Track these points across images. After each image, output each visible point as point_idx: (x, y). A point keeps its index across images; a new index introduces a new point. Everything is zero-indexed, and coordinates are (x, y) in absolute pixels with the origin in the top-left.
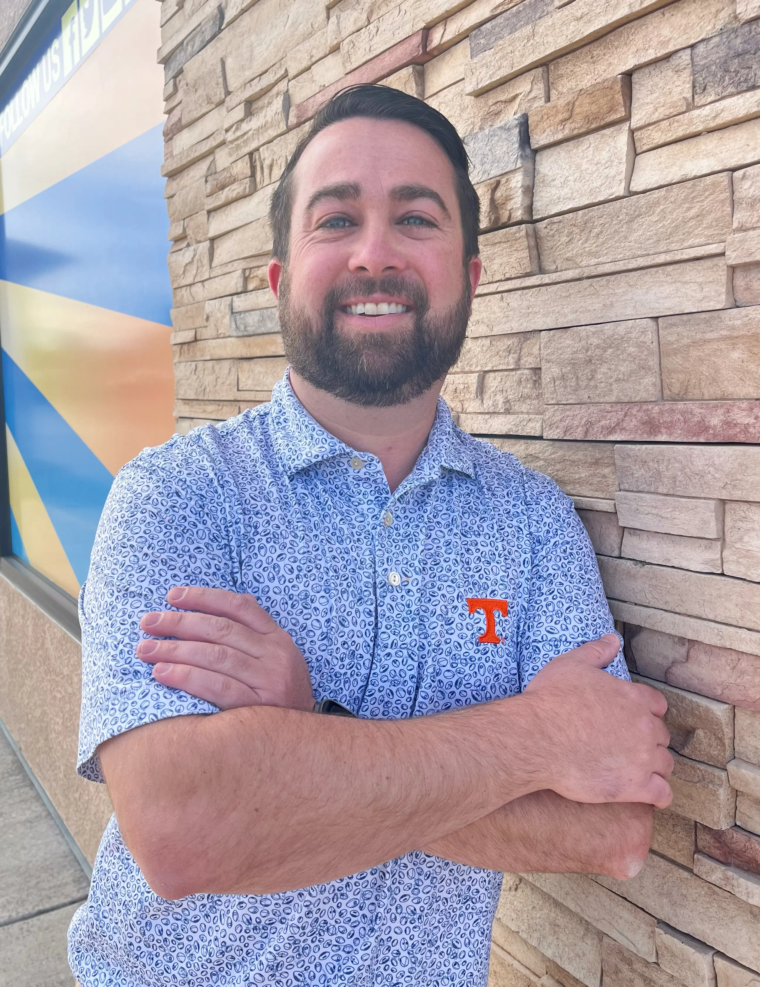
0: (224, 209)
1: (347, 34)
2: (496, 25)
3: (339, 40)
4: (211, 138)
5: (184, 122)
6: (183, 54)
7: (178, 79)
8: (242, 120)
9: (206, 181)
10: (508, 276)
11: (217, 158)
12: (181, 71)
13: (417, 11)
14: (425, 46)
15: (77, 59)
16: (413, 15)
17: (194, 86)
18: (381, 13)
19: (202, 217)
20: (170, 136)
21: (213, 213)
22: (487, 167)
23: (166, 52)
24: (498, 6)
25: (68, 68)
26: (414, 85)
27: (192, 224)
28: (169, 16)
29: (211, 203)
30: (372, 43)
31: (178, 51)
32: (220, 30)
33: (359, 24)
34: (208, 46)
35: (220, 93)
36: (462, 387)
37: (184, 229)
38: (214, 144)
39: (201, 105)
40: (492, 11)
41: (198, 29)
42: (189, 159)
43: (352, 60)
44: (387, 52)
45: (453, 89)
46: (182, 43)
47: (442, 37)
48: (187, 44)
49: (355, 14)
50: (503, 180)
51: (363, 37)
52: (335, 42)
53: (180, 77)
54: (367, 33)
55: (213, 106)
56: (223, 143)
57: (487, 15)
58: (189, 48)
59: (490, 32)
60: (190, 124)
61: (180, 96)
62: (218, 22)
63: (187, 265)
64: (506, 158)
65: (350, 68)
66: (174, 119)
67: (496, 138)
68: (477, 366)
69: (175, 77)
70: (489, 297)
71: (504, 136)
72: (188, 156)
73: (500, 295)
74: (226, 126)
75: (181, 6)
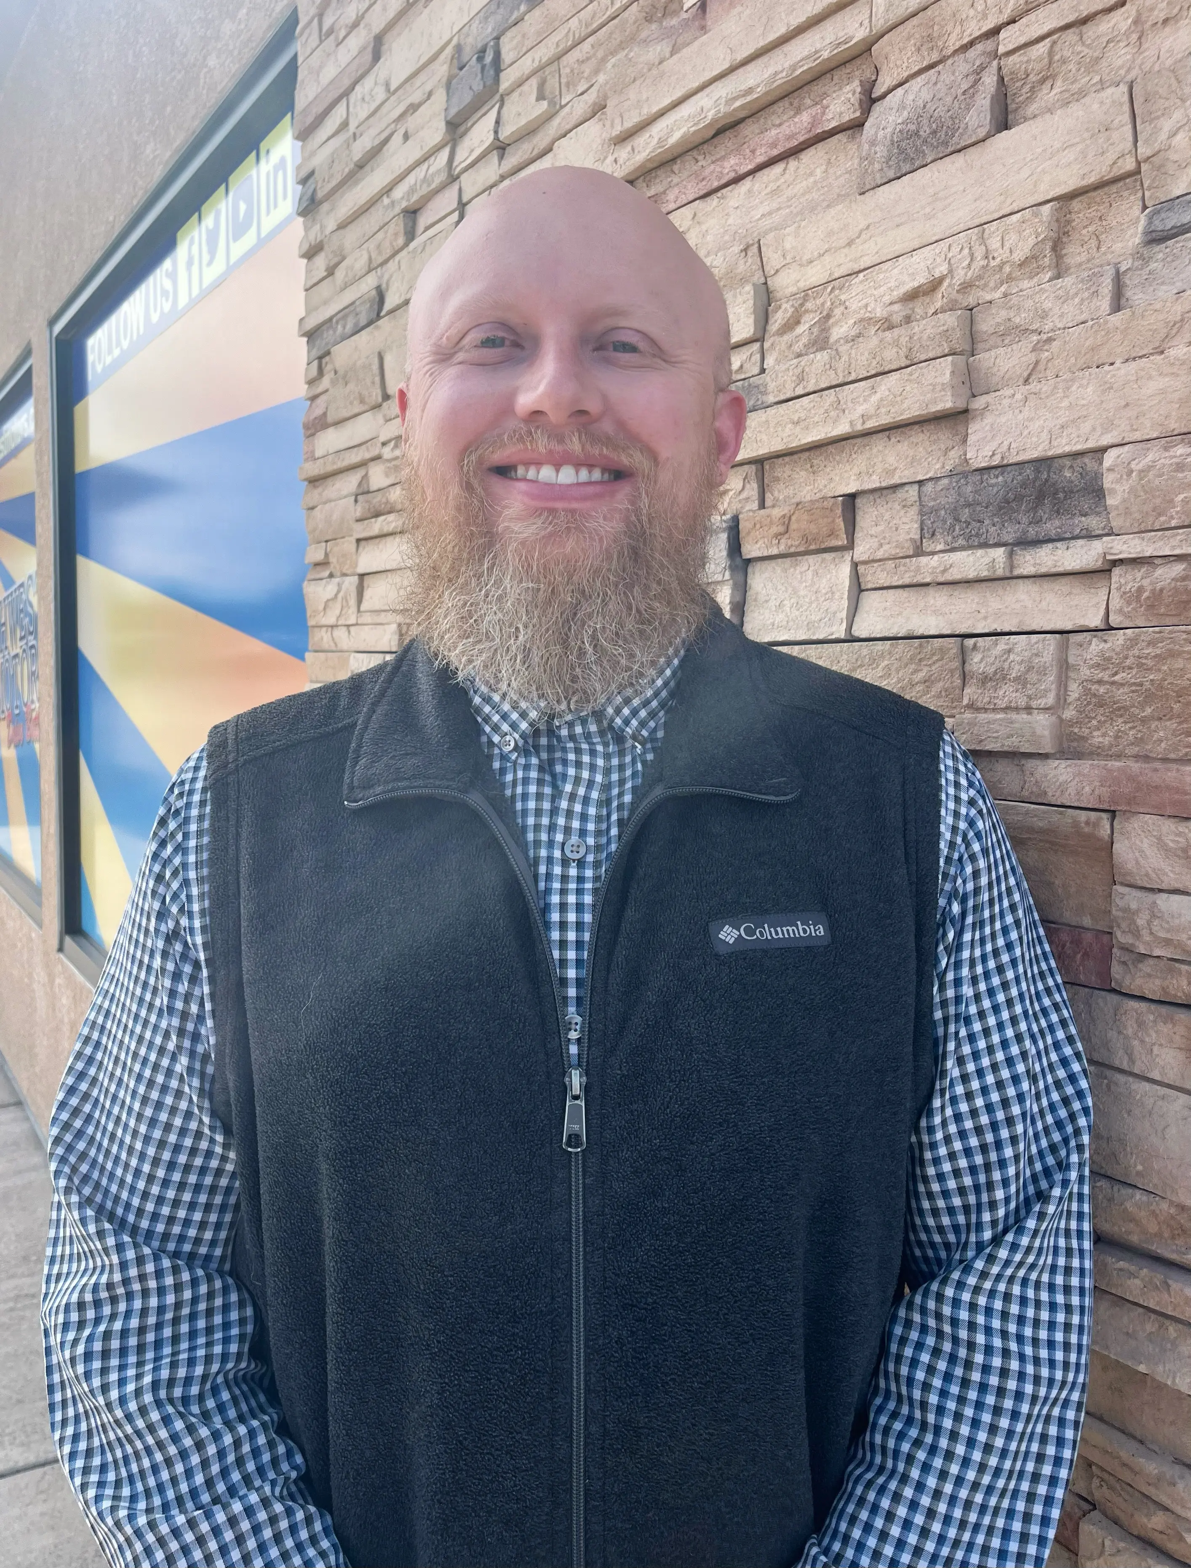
0: (378, 540)
4: (364, 447)
5: (330, 419)
6: (331, 332)
7: (324, 361)
9: (356, 501)
11: (371, 472)
12: (328, 353)
15: (195, 292)
17: (344, 377)
19: (349, 545)
20: (312, 431)
21: (363, 543)
23: (311, 324)
25: (183, 301)
27: (336, 549)
28: (315, 280)
29: (361, 530)
31: (325, 327)
32: (379, 317)
34: (363, 332)
35: (376, 395)
37: (326, 555)
38: (368, 456)
39: (351, 403)
41: (352, 308)
42: (335, 467)
46: (330, 319)
48: (337, 322)
53: (327, 358)
55: (366, 407)
56: (378, 458)
58: (340, 327)
60: (337, 423)
61: (325, 382)
62: (376, 307)
63: (328, 600)
66: (318, 412)
69: (320, 358)
72: (334, 463)
74: (382, 439)
75: (331, 272)
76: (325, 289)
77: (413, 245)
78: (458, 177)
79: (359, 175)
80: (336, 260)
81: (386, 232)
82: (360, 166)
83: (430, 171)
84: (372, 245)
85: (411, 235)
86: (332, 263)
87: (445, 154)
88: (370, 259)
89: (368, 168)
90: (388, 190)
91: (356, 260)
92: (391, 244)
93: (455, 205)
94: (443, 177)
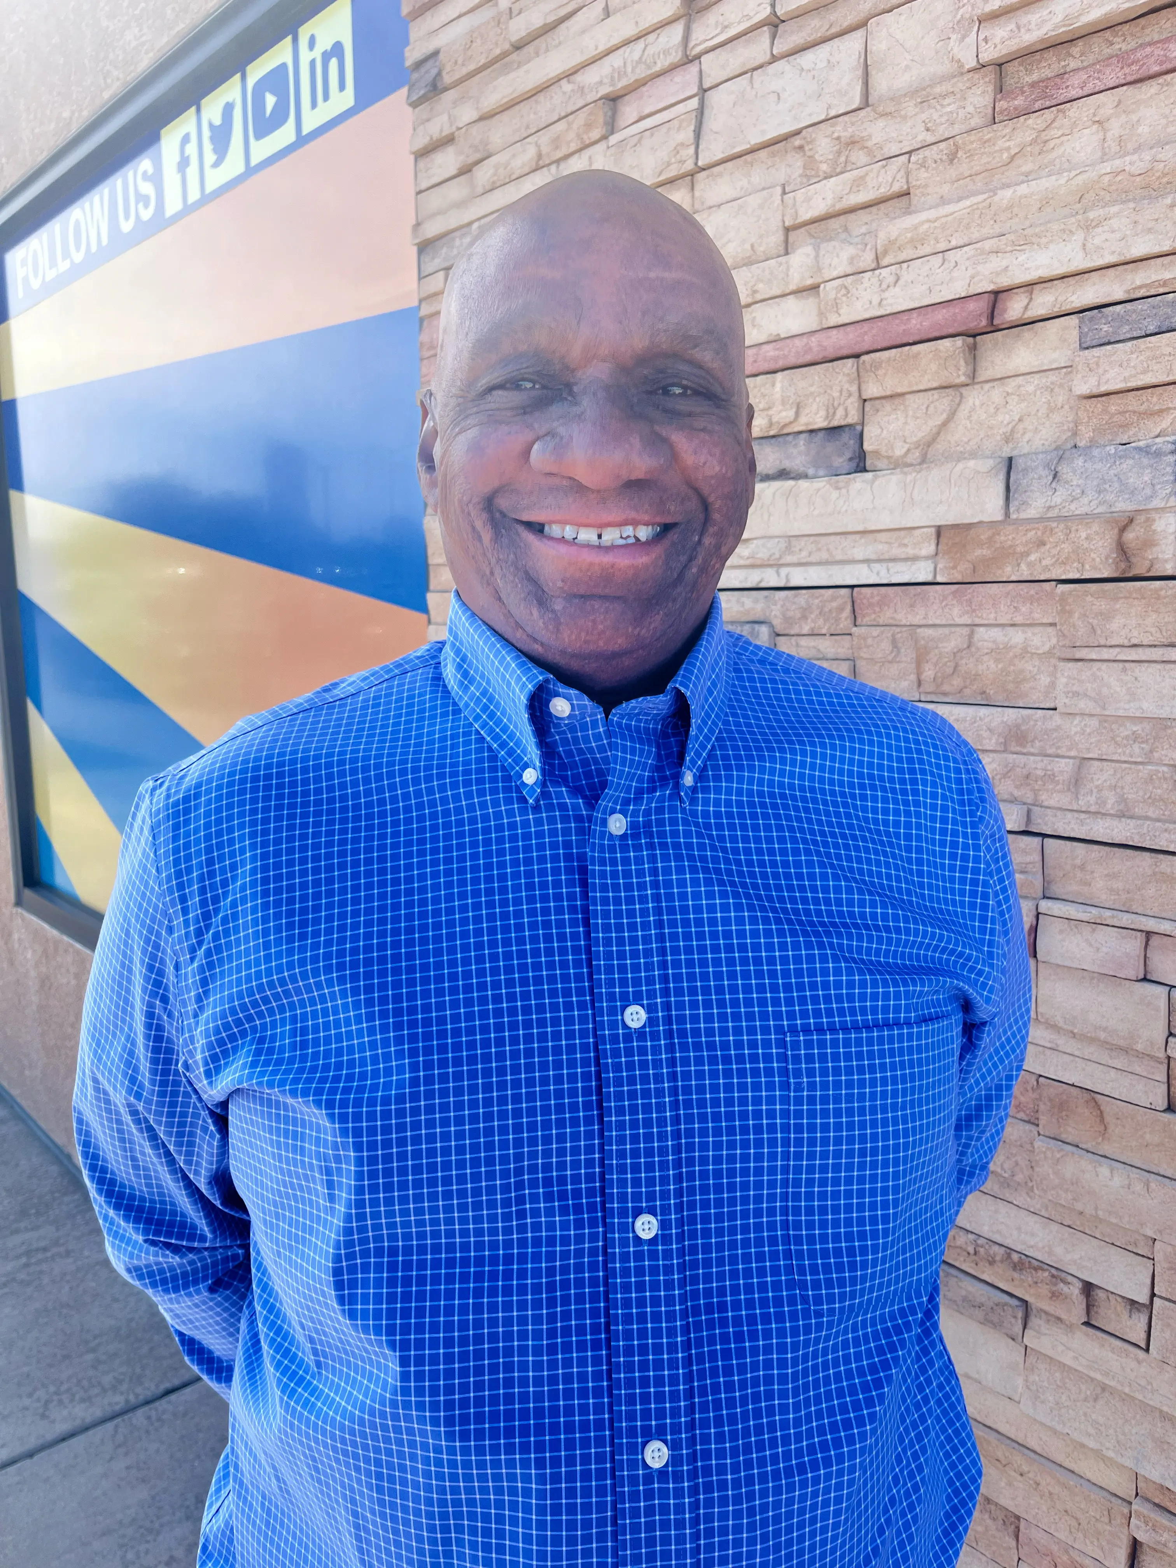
1: (835, 274)
2: (1134, 311)
3: (817, 280)
10: (1135, 641)
13: (980, 268)
14: (992, 316)
15: (194, 195)
16: (971, 272)
18: (902, 257)
22: (1110, 497)
24: (1140, 287)
25: (173, 205)
26: (962, 362)
28: (433, 181)
30: (886, 295)
31: (457, 234)
33: (862, 266)
36: (1040, 773)
40: (1128, 292)
43: (842, 311)
44: (915, 314)
45: (1036, 380)
46: (469, 225)
47: (1026, 308)
49: (850, 250)
50: (1141, 519)
51: (866, 284)
52: (809, 282)
54: (875, 280)
57: (1119, 295)
59: (1122, 320)
64: (1148, 491)
65: (833, 320)
67: (1131, 462)
68: (1070, 749)
70: (1098, 664)
71: (1145, 461)
73: (1121, 665)
75: (465, 170)
76: (455, 191)
77: (614, 139)
78: (698, 57)
79: (514, 56)
80: (478, 156)
81: (570, 124)
82: (518, 47)
83: (650, 50)
84: (544, 139)
85: (611, 127)
86: (471, 160)
87: (676, 32)
88: (540, 156)
89: (530, 49)
90: (569, 75)
91: (514, 156)
92: (578, 136)
93: (695, 90)
94: (676, 57)
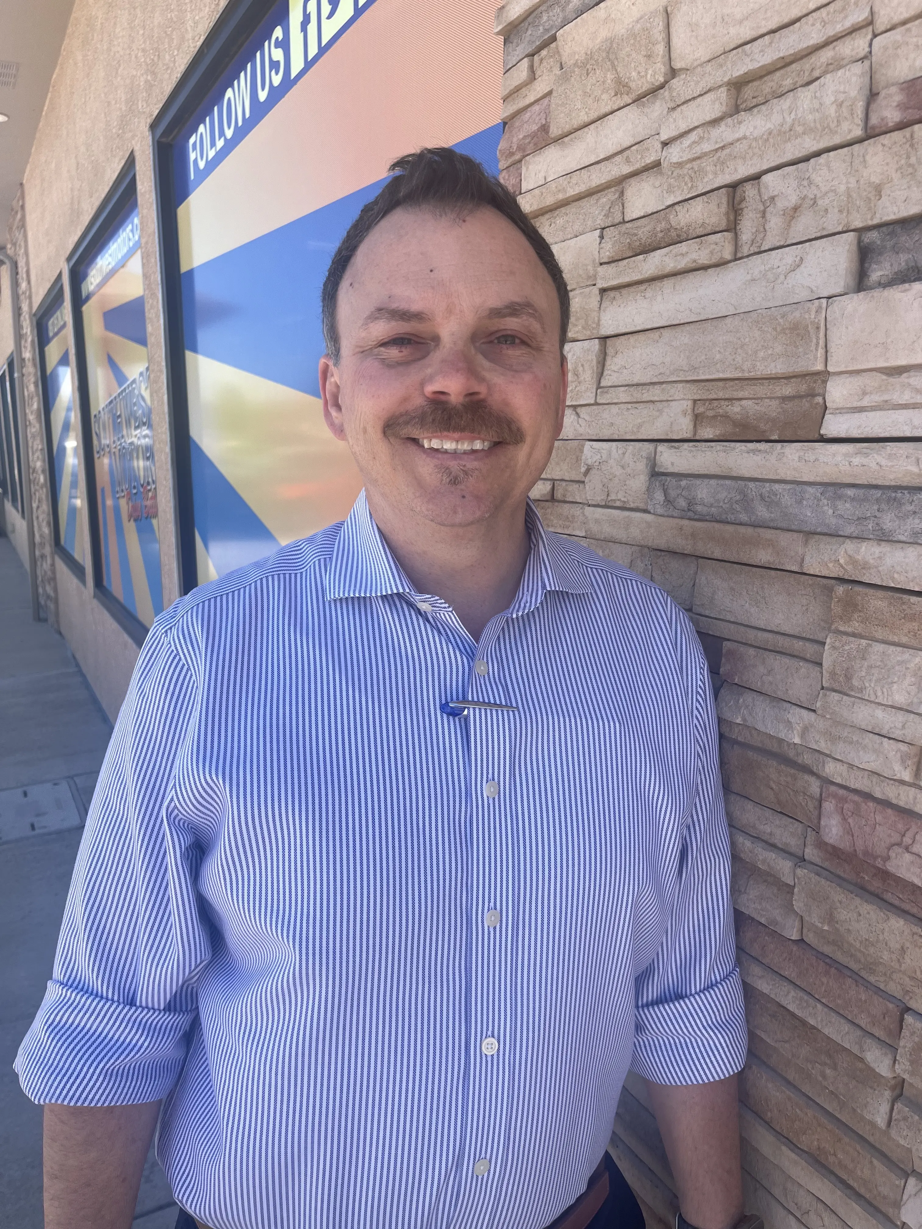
5: (555, 131)
6: (557, 10)
7: (539, 57)
8: (715, 122)
9: (602, 237)
11: (630, 193)
12: (549, 42)
15: (313, 49)
17: (582, 67)
20: (517, 156)
21: (612, 294)
23: (515, 11)
25: (297, 64)
29: (611, 276)
31: (544, 7)
35: (652, 74)
38: (626, 169)
39: (597, 100)
53: (546, 51)
55: (628, 99)
56: (651, 169)
60: (567, 136)
61: (540, 87)
69: (531, 56)
74: (665, 134)
